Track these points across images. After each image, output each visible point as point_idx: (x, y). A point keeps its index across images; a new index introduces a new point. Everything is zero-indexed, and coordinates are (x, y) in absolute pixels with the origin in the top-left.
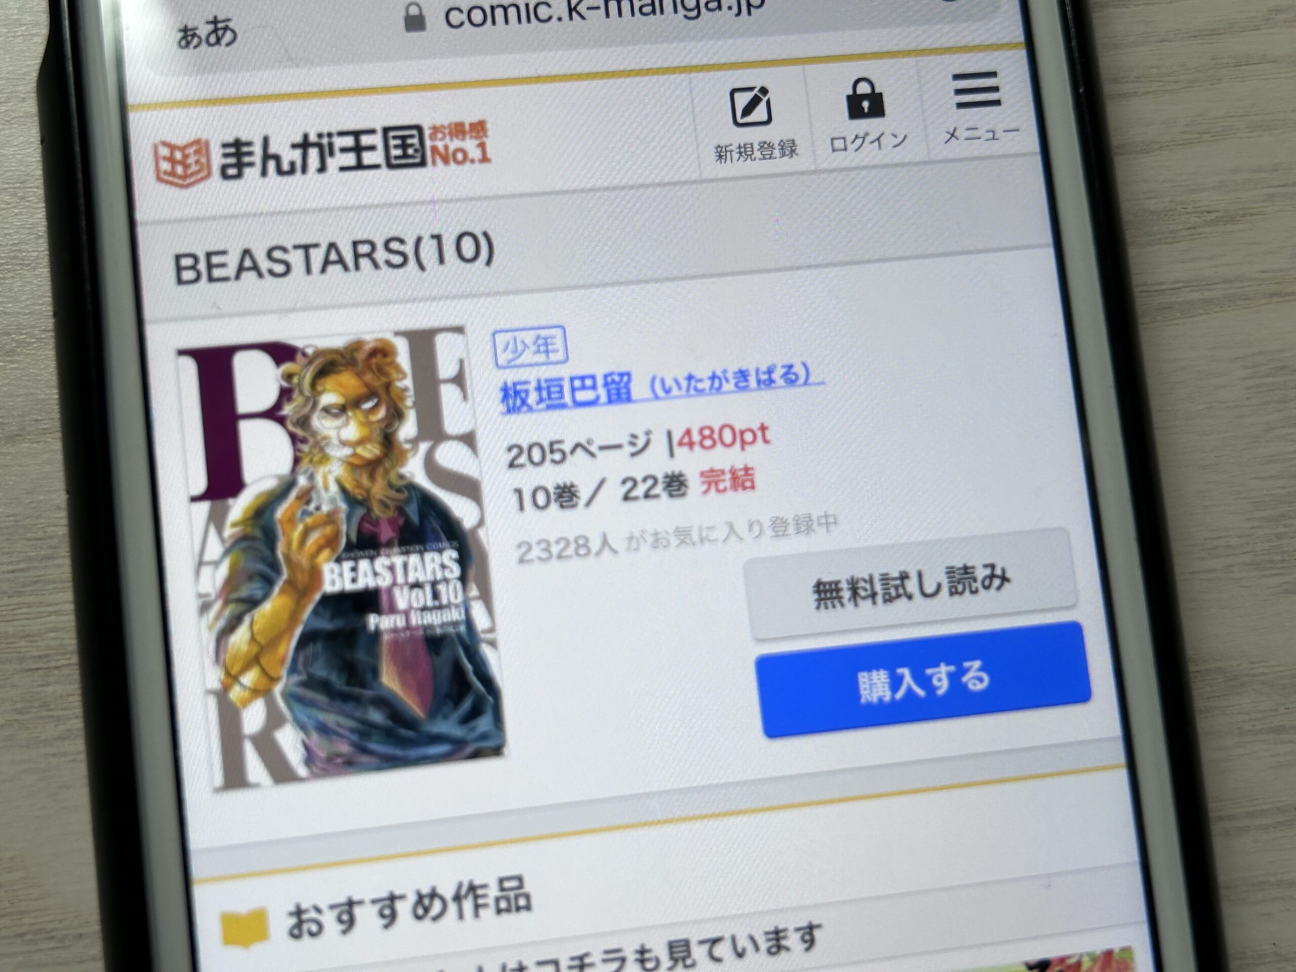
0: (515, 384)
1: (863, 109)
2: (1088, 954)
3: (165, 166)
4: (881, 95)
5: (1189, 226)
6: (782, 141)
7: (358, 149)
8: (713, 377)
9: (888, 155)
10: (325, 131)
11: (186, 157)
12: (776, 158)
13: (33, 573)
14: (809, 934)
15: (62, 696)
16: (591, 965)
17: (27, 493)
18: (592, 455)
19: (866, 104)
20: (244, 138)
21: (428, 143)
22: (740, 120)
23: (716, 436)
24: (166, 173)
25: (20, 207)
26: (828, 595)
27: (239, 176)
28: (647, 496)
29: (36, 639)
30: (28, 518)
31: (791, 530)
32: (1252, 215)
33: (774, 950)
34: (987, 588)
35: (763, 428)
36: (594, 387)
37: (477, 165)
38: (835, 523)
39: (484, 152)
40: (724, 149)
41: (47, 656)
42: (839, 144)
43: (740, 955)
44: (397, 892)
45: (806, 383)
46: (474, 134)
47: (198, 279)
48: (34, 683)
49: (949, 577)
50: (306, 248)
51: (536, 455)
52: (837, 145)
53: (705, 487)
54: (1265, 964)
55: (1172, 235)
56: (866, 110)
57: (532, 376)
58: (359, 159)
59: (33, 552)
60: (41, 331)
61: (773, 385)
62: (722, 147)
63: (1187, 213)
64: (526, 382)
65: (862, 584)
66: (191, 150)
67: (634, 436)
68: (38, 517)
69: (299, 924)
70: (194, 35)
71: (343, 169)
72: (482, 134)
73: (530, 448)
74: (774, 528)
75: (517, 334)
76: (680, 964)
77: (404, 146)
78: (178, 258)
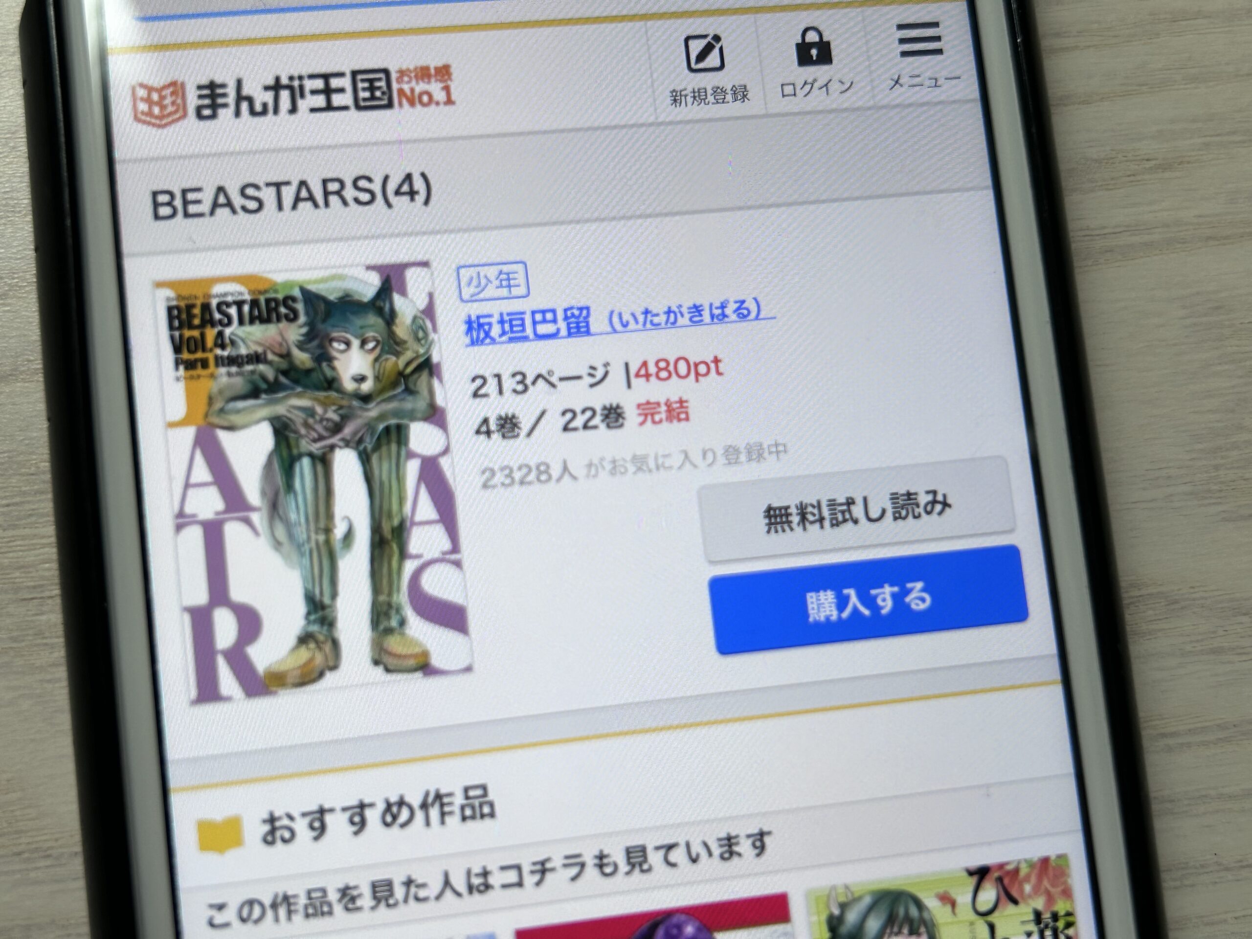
0: (478, 317)
1: (812, 56)
2: (1026, 861)
3: (143, 107)
4: (828, 43)
5: (1129, 173)
6: (734, 86)
7: (328, 91)
8: (669, 312)
9: (835, 100)
10: (296, 74)
12: (728, 102)
13: (27, 507)
14: (760, 840)
16: (552, 870)
17: (20, 430)
18: (553, 385)
19: (814, 52)
21: (395, 86)
22: (693, 66)
23: (671, 368)
24: (143, 113)
25: (12, 156)
26: (779, 520)
29: (30, 570)
30: (21, 454)
31: (743, 458)
32: (1189, 162)
33: (727, 855)
34: (928, 513)
35: (716, 361)
36: (555, 321)
37: (442, 106)
38: (785, 451)
39: (449, 94)
40: (678, 94)
41: (41, 586)
42: (789, 90)
43: (694, 860)
44: (367, 801)
45: (757, 318)
46: (439, 78)
47: (173, 215)
48: (29, 612)
49: (893, 503)
50: (278, 185)
52: (787, 90)
55: (1113, 182)
56: (815, 58)
57: (495, 309)
59: (26, 487)
61: (726, 319)
62: (677, 92)
63: (1127, 161)
64: (490, 316)
65: (810, 509)
67: (593, 368)
68: (32, 453)
69: (273, 831)
71: (313, 110)
72: (446, 77)
73: (494, 378)
74: (726, 456)
75: (479, 268)
76: (637, 869)
77: (372, 89)
78: (155, 194)
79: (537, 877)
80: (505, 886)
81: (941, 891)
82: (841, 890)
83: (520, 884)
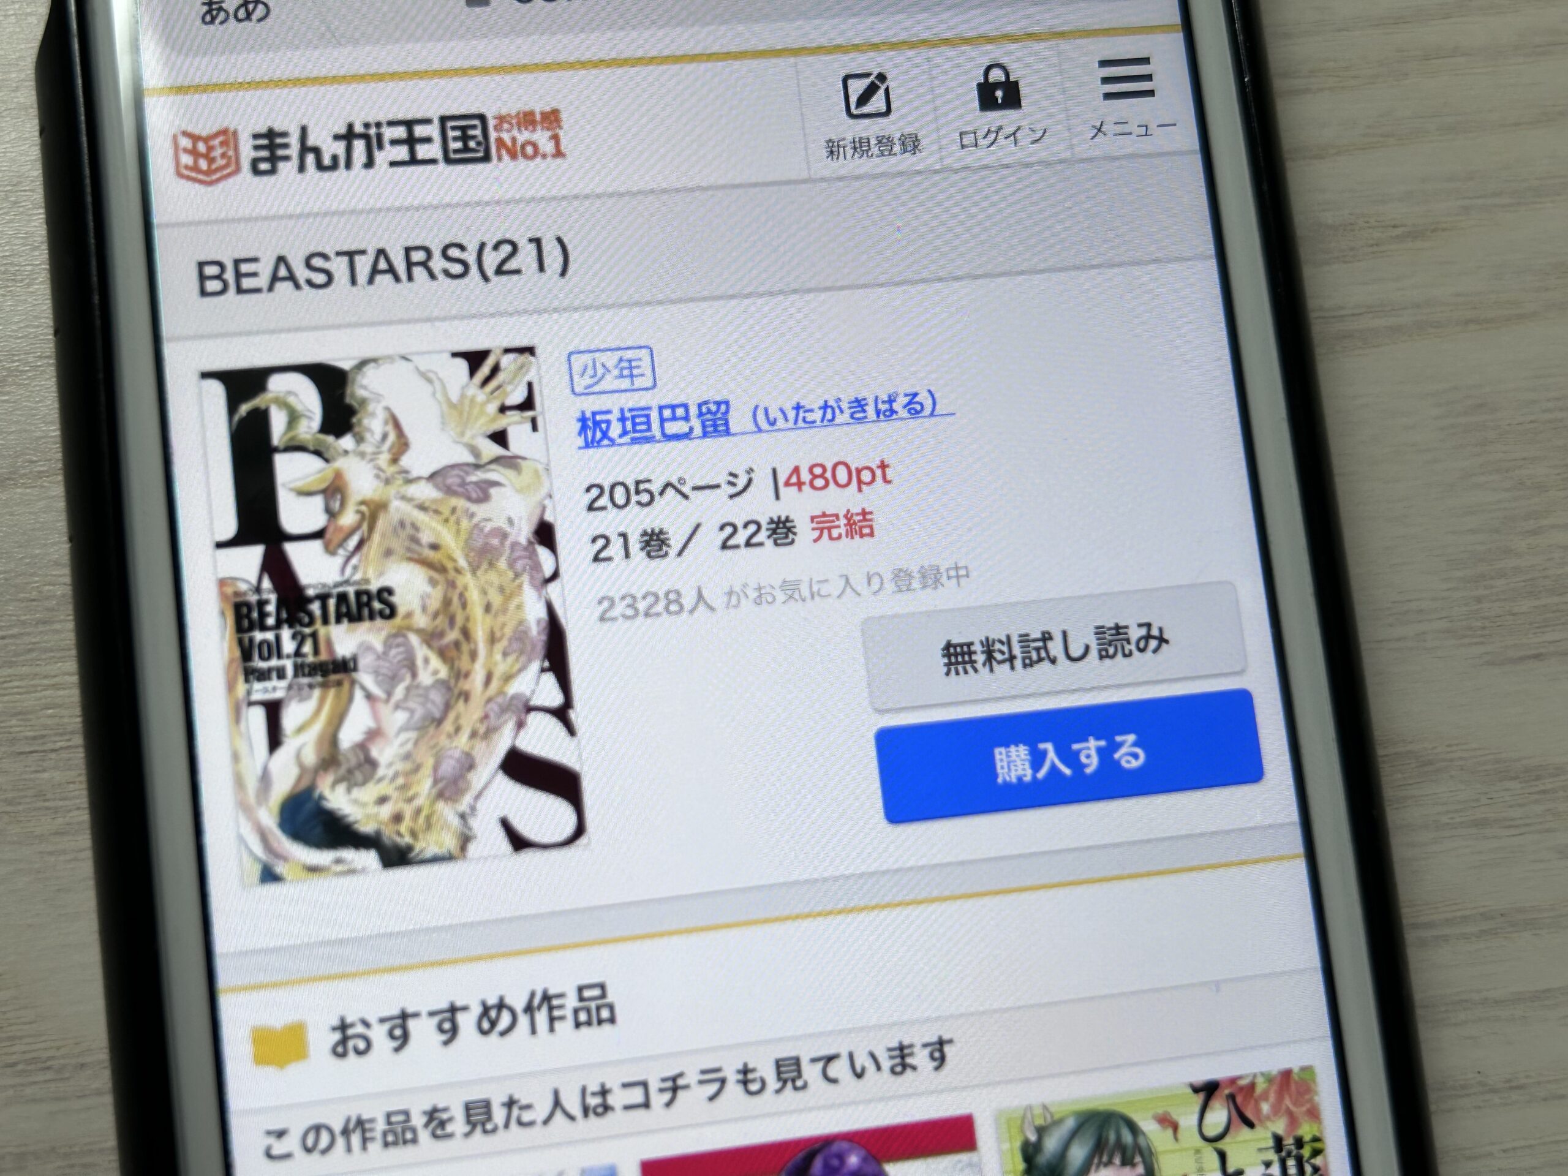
0: (594, 414)
1: (997, 99)
2: (1262, 1074)
4: (1016, 83)
5: (1372, 242)
6: (902, 135)
7: (411, 141)
8: (825, 407)
9: (1025, 151)
10: (371, 119)
11: (210, 149)
12: (896, 155)
13: (27, 639)
14: (939, 1051)
15: (60, 785)
16: (686, 1087)
17: (20, 547)
18: (686, 496)
19: (999, 94)
20: (278, 127)
21: (493, 135)
22: (854, 111)
23: (828, 475)
24: (187, 167)
25: (13, 213)
26: (960, 659)
27: (273, 171)
28: (748, 544)
29: (30, 717)
30: (20, 575)
31: (916, 584)
32: (1444, 230)
33: (899, 1069)
34: (1142, 650)
35: (883, 466)
36: (687, 418)
37: (549, 159)
38: (967, 576)
39: (557, 144)
40: (836, 144)
41: (43, 736)
42: (969, 139)
43: (859, 1075)
44: (460, 1003)
45: (932, 414)
46: (545, 125)
47: (224, 290)
48: (27, 769)
49: (1098, 639)
50: (351, 255)
51: (620, 495)
52: (967, 140)
53: (817, 534)
54: (1468, 1095)
55: (1352, 253)
56: (1000, 101)
57: (615, 404)
58: (412, 152)
59: (25, 615)
60: (36, 357)
61: (895, 416)
62: (834, 142)
63: (1369, 227)
64: (608, 412)
65: (998, 646)
66: (216, 142)
67: (735, 476)
68: (32, 575)
69: (344, 1041)
70: (220, 9)
71: (393, 164)
72: (555, 124)
73: (613, 487)
74: (896, 582)
75: (596, 355)
76: (790, 1086)
78: (201, 265)
79: (667, 1096)
80: (627, 1108)
81: (1160, 1111)
82: (1038, 1111)
83: (646, 1105)
